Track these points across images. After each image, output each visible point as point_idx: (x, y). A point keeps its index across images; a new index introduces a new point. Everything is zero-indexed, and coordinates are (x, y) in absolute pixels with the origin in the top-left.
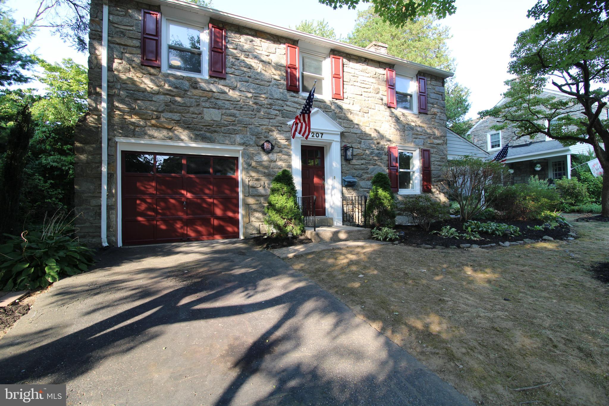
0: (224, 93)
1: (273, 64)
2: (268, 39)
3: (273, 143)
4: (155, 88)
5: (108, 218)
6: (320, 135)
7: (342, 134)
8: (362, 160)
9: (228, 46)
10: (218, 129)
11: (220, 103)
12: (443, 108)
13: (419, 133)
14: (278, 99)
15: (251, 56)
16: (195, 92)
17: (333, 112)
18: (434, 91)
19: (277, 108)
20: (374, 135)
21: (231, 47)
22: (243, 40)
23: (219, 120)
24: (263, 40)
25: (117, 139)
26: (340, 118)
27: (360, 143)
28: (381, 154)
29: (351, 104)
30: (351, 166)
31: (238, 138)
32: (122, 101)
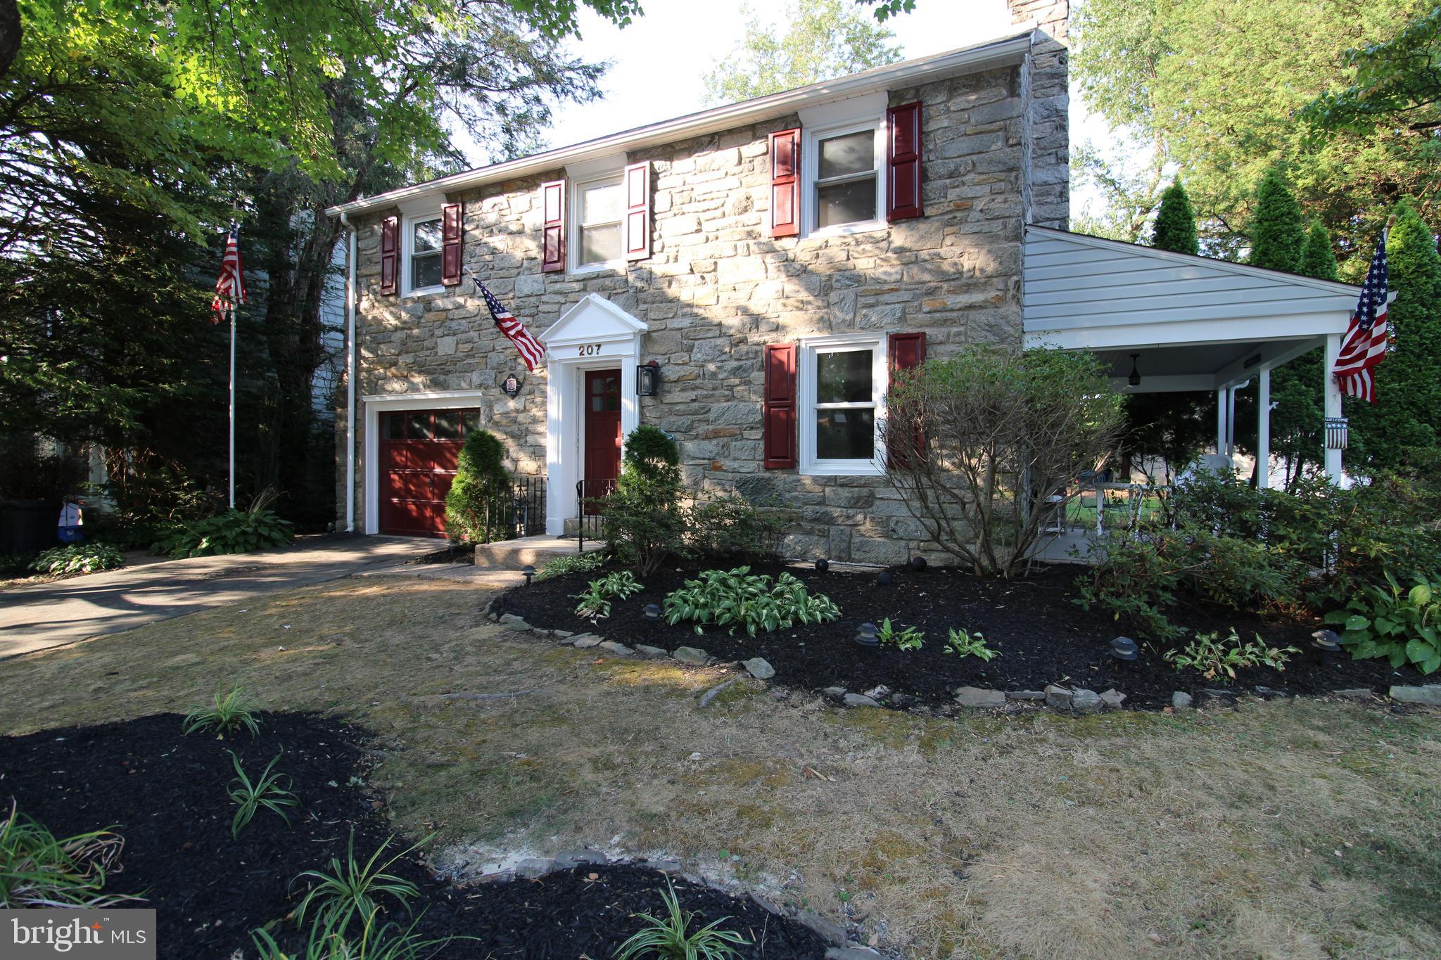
0: (460, 307)
1: (527, 230)
2: (519, 189)
3: (520, 379)
4: (393, 322)
5: (355, 498)
6: (595, 349)
7: (646, 338)
8: (693, 389)
9: (467, 227)
10: (451, 368)
11: (454, 325)
12: (1002, 176)
13: (887, 287)
14: (529, 296)
15: (495, 231)
16: (430, 316)
17: (631, 291)
18: (962, 128)
19: (527, 312)
20: (733, 322)
21: (472, 226)
22: (487, 209)
23: (452, 352)
24: (511, 195)
25: (365, 399)
26: (645, 303)
27: (690, 349)
28: (745, 371)
29: (671, 260)
30: (666, 408)
31: (476, 377)
32: (368, 349)
